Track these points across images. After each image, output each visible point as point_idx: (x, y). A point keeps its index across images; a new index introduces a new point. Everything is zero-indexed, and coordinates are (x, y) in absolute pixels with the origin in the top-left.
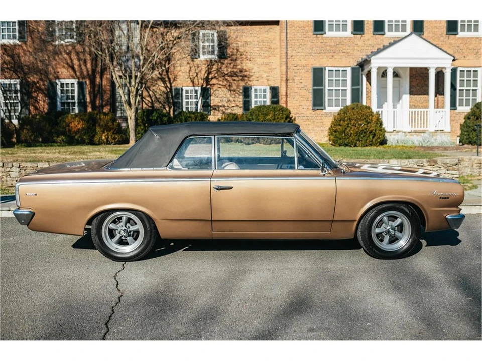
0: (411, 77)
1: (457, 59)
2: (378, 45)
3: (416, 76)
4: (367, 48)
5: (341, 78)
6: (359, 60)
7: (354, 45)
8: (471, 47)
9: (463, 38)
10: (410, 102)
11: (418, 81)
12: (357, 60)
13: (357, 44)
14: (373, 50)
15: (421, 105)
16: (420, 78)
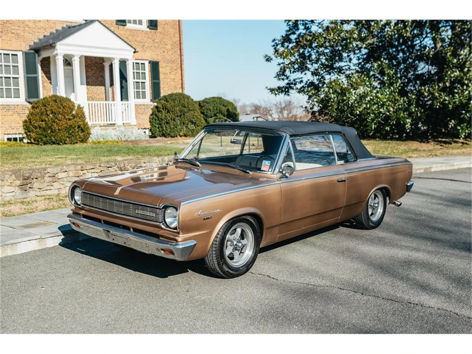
0: (86, 66)
1: (138, 52)
2: (51, 28)
3: (91, 66)
4: (39, 31)
5: (11, 64)
6: (31, 44)
7: (24, 26)
8: (138, 39)
9: (131, 30)
10: (87, 94)
11: (93, 71)
12: (29, 44)
13: (28, 25)
14: (46, 34)
15: (98, 97)
16: (95, 68)
